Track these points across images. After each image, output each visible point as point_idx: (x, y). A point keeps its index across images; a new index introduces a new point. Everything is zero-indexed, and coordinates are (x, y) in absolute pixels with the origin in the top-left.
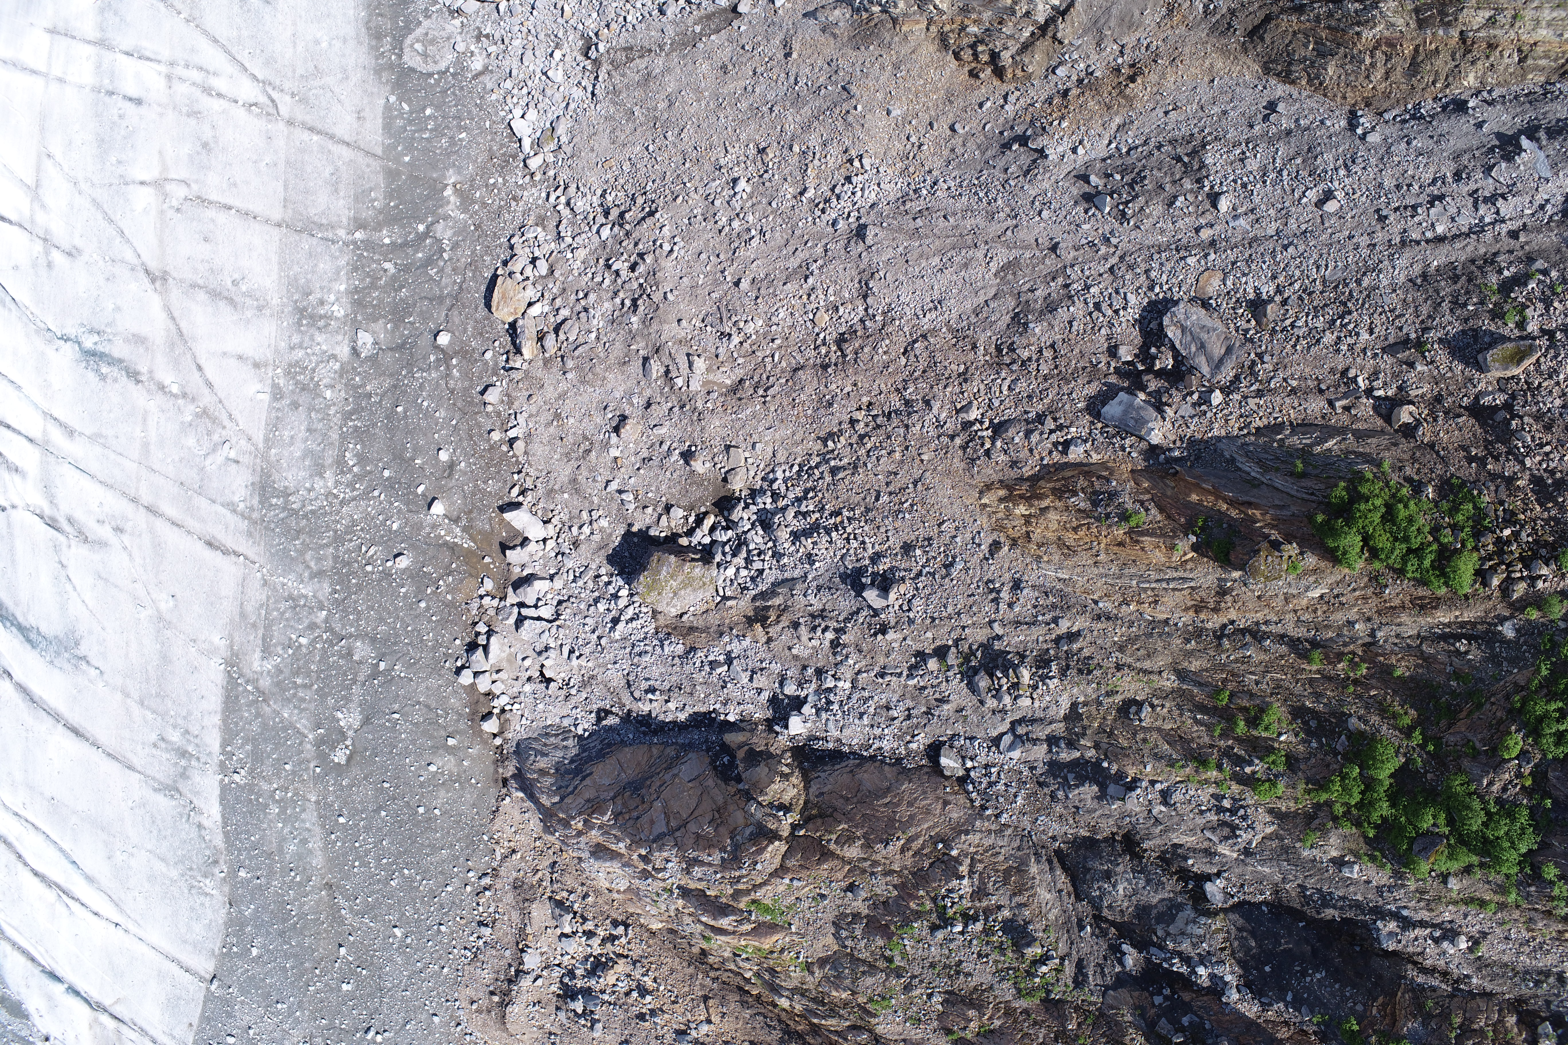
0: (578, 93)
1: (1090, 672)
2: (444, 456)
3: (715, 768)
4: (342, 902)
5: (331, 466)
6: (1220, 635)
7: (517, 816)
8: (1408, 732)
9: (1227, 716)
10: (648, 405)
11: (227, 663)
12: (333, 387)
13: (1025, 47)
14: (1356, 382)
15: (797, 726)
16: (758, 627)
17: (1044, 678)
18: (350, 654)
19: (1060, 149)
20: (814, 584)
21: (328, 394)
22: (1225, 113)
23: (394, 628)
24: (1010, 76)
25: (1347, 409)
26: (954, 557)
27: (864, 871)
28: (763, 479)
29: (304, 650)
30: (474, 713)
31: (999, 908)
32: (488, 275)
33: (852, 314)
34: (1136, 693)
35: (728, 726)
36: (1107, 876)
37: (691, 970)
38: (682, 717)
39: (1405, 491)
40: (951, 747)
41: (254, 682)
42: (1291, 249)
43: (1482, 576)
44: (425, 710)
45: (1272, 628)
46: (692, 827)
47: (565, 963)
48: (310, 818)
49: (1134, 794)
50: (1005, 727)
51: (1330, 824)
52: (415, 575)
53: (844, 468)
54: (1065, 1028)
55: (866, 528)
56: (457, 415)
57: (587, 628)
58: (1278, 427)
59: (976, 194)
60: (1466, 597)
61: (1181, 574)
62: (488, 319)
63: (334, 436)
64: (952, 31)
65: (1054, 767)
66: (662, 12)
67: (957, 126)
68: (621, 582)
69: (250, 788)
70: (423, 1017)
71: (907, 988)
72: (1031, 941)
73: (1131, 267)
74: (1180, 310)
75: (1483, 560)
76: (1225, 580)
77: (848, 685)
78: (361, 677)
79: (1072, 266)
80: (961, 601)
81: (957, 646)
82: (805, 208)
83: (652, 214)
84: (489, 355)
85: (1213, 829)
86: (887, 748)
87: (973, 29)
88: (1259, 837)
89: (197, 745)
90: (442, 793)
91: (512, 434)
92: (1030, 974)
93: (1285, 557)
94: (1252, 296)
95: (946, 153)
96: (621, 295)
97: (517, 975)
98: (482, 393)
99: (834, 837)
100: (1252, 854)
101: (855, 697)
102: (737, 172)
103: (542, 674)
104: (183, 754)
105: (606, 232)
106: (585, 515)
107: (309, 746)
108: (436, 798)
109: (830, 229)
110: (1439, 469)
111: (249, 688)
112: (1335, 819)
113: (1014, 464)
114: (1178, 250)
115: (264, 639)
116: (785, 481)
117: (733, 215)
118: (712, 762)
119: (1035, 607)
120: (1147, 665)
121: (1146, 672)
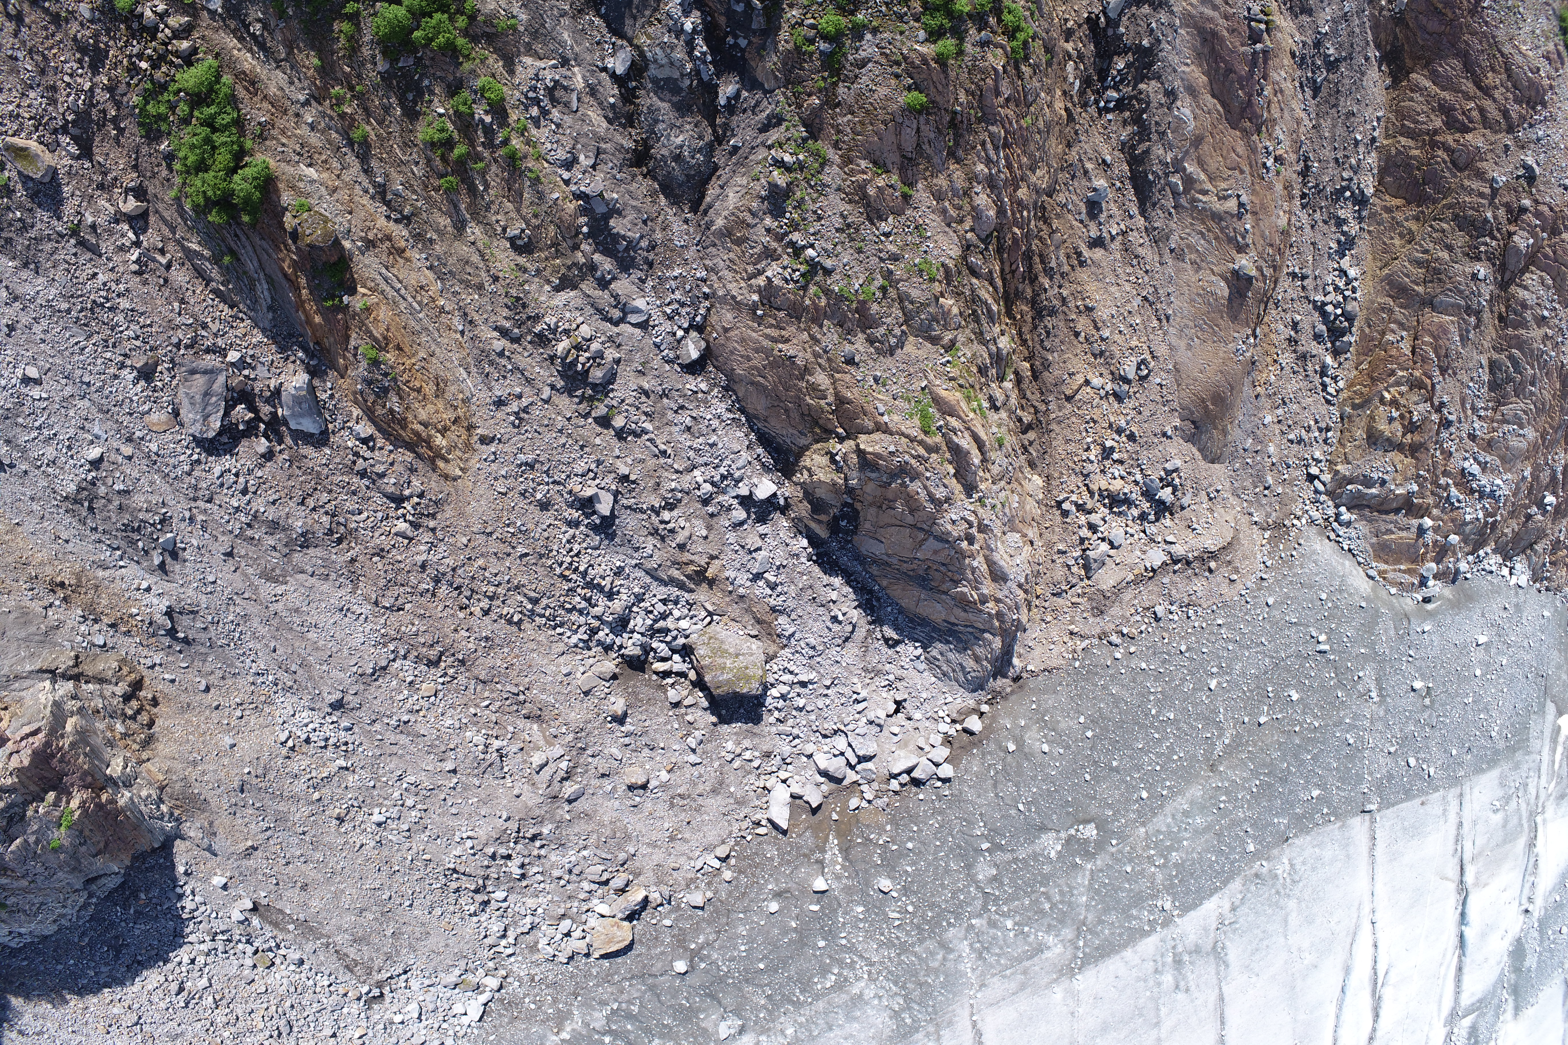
0: (415, 984)
1: (518, 299)
2: (774, 907)
3: (856, 527)
4: (1219, 749)
5: (847, 993)
6: (405, 220)
7: (1038, 651)
8: (354, 18)
9: (461, 168)
10: (603, 775)
11: (1073, 975)
12: (782, 1032)
13: (101, 680)
14: (139, 259)
15: (765, 488)
16: (709, 574)
17: (554, 331)
18: (995, 878)
19: (155, 601)
20: (636, 555)
21: (790, 1031)
22: (32, 499)
23: (947, 856)
24: (133, 676)
25: (162, 252)
26: (520, 466)
27: (829, 360)
28: (589, 649)
29: (1017, 918)
30: (974, 745)
31: (768, 230)
32: (606, 963)
33: (406, 669)
34: (506, 250)
35: (814, 540)
36: (678, 158)
37: (1053, 426)
38: (837, 581)
39: (177, 166)
40: (678, 357)
41: (1073, 943)
42: (86, 379)
43: (189, 59)
44: (1000, 786)
45: (366, 183)
46: (910, 519)
47: (1138, 528)
48: (1162, 822)
49: (588, 190)
50: (624, 328)
51: (480, 18)
52: (890, 866)
53: (525, 595)
54: (821, 106)
55: (555, 547)
56: (734, 916)
57: (828, 702)
58: (216, 292)
59: (239, 639)
60: (217, 56)
61: (383, 286)
62: (641, 941)
63: (821, 1005)
64: (134, 741)
65: (625, 265)
66: (301, 962)
67: (202, 688)
68: (769, 700)
69: (1170, 889)
70: (1276, 613)
71: (895, 258)
72: (772, 187)
73: (196, 488)
74: (196, 429)
75: (178, 67)
76: (359, 248)
77: (696, 473)
78: (1008, 856)
79: (231, 532)
80: (549, 436)
81: (589, 413)
82: (354, 759)
83: (455, 871)
84: (667, 922)
85: (567, 105)
86: (723, 405)
87: (119, 728)
88: (541, 64)
89: (1162, 956)
90: (1063, 725)
91: (717, 864)
92: (801, 166)
93: (297, 221)
94: (142, 383)
95: (229, 682)
96: (535, 852)
97: (1179, 561)
98: (702, 908)
99: (823, 402)
100: (562, 57)
101: (701, 460)
102: (371, 828)
103: (897, 711)
104: (1178, 962)
105: (500, 895)
106: (737, 764)
107: (1099, 862)
108: (1070, 728)
109: (356, 729)
110: (145, 150)
111: (1081, 943)
112: (472, 18)
113: (412, 470)
114: (155, 463)
115: (1031, 957)
116: (576, 632)
117: (405, 810)
118: (855, 532)
119: (505, 377)
120: (475, 258)
121: (482, 255)
